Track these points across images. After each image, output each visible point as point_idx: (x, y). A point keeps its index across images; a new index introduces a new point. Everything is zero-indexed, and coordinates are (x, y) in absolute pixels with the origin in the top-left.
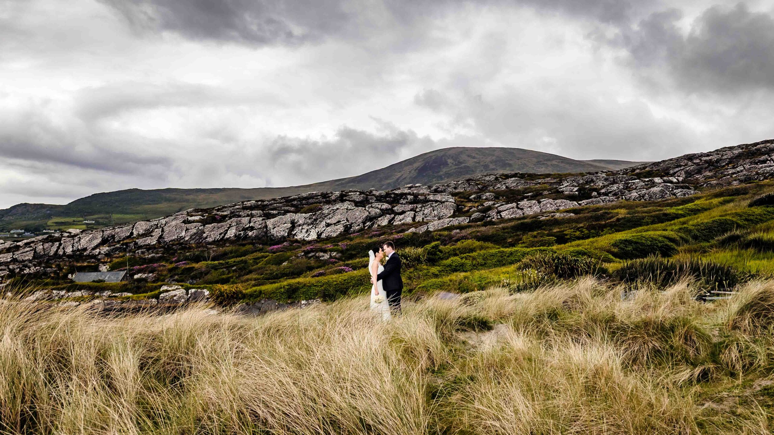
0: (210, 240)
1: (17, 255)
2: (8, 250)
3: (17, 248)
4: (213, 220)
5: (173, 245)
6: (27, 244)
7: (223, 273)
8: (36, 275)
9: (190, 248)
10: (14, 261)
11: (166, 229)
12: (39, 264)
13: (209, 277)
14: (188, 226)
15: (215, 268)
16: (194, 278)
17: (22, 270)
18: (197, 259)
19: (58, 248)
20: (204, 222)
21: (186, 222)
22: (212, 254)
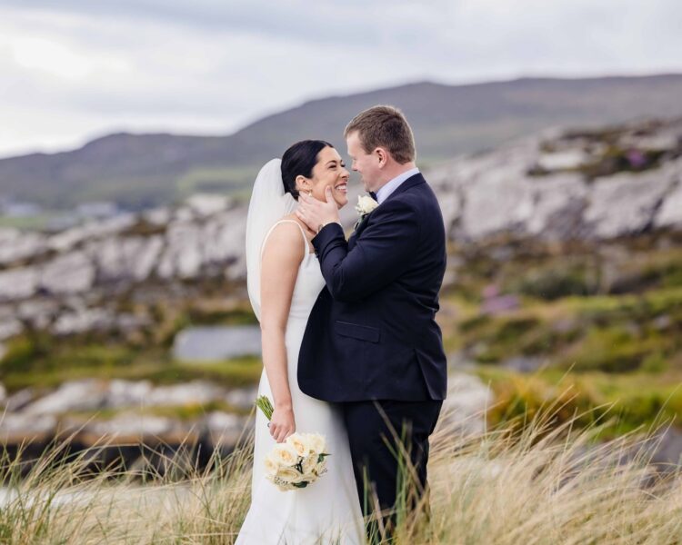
0: (609, 229)
1: (51, 276)
2: (30, 261)
3: (51, 254)
4: (622, 164)
5: (492, 246)
6: (78, 246)
7: (624, 339)
8: (91, 337)
9: (543, 257)
10: (42, 292)
11: (474, 196)
12: (102, 303)
13: (578, 351)
14: (542, 184)
15: (602, 321)
16: (533, 351)
17: (54, 319)
18: (555, 291)
19: (160, 256)
20: (591, 173)
21: (536, 172)
22: (610, 275)
